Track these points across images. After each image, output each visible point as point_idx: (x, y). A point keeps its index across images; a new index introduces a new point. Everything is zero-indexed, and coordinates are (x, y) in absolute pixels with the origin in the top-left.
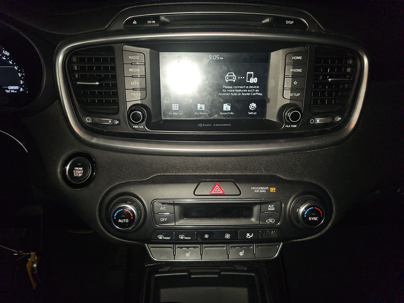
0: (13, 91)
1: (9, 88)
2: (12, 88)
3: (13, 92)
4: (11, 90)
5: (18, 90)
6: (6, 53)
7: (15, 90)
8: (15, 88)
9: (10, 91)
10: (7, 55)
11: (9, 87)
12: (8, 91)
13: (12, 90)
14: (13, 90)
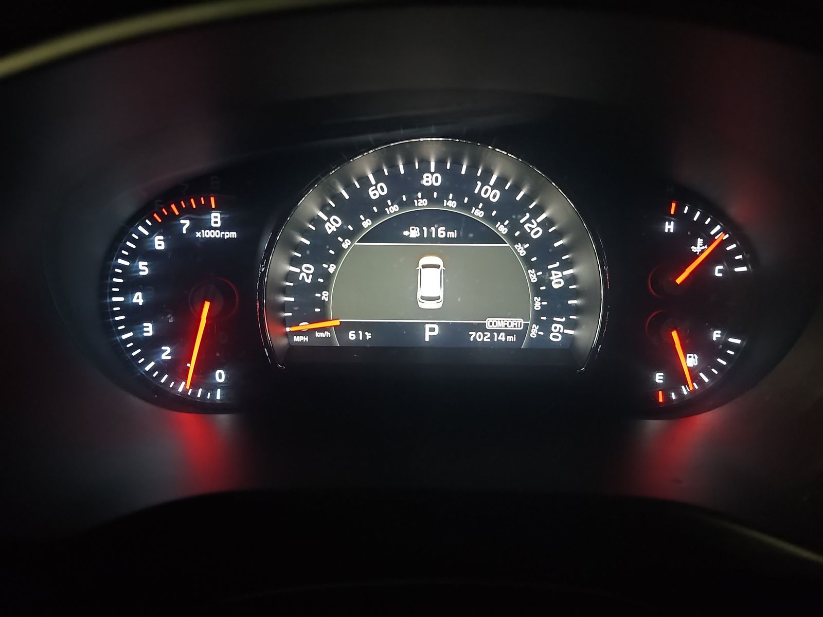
0: (502, 337)
1: (488, 327)
2: (500, 323)
3: (503, 339)
4: (495, 334)
5: (521, 334)
6: (487, 190)
7: (508, 333)
8: (512, 325)
9: (492, 337)
10: (491, 199)
11: (488, 321)
12: (484, 336)
13: (499, 332)
14: (502, 331)
